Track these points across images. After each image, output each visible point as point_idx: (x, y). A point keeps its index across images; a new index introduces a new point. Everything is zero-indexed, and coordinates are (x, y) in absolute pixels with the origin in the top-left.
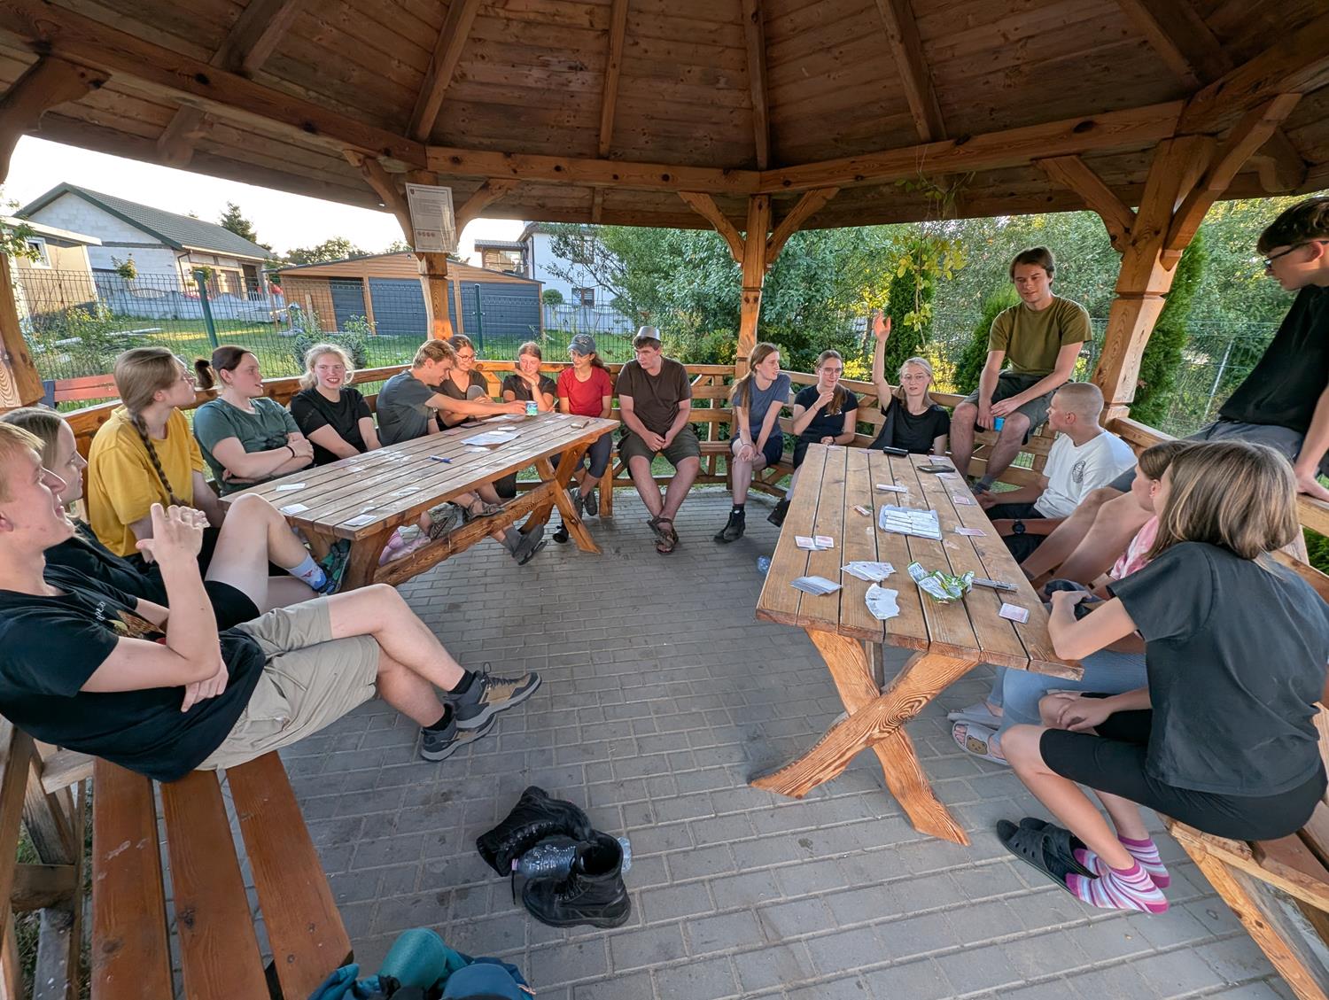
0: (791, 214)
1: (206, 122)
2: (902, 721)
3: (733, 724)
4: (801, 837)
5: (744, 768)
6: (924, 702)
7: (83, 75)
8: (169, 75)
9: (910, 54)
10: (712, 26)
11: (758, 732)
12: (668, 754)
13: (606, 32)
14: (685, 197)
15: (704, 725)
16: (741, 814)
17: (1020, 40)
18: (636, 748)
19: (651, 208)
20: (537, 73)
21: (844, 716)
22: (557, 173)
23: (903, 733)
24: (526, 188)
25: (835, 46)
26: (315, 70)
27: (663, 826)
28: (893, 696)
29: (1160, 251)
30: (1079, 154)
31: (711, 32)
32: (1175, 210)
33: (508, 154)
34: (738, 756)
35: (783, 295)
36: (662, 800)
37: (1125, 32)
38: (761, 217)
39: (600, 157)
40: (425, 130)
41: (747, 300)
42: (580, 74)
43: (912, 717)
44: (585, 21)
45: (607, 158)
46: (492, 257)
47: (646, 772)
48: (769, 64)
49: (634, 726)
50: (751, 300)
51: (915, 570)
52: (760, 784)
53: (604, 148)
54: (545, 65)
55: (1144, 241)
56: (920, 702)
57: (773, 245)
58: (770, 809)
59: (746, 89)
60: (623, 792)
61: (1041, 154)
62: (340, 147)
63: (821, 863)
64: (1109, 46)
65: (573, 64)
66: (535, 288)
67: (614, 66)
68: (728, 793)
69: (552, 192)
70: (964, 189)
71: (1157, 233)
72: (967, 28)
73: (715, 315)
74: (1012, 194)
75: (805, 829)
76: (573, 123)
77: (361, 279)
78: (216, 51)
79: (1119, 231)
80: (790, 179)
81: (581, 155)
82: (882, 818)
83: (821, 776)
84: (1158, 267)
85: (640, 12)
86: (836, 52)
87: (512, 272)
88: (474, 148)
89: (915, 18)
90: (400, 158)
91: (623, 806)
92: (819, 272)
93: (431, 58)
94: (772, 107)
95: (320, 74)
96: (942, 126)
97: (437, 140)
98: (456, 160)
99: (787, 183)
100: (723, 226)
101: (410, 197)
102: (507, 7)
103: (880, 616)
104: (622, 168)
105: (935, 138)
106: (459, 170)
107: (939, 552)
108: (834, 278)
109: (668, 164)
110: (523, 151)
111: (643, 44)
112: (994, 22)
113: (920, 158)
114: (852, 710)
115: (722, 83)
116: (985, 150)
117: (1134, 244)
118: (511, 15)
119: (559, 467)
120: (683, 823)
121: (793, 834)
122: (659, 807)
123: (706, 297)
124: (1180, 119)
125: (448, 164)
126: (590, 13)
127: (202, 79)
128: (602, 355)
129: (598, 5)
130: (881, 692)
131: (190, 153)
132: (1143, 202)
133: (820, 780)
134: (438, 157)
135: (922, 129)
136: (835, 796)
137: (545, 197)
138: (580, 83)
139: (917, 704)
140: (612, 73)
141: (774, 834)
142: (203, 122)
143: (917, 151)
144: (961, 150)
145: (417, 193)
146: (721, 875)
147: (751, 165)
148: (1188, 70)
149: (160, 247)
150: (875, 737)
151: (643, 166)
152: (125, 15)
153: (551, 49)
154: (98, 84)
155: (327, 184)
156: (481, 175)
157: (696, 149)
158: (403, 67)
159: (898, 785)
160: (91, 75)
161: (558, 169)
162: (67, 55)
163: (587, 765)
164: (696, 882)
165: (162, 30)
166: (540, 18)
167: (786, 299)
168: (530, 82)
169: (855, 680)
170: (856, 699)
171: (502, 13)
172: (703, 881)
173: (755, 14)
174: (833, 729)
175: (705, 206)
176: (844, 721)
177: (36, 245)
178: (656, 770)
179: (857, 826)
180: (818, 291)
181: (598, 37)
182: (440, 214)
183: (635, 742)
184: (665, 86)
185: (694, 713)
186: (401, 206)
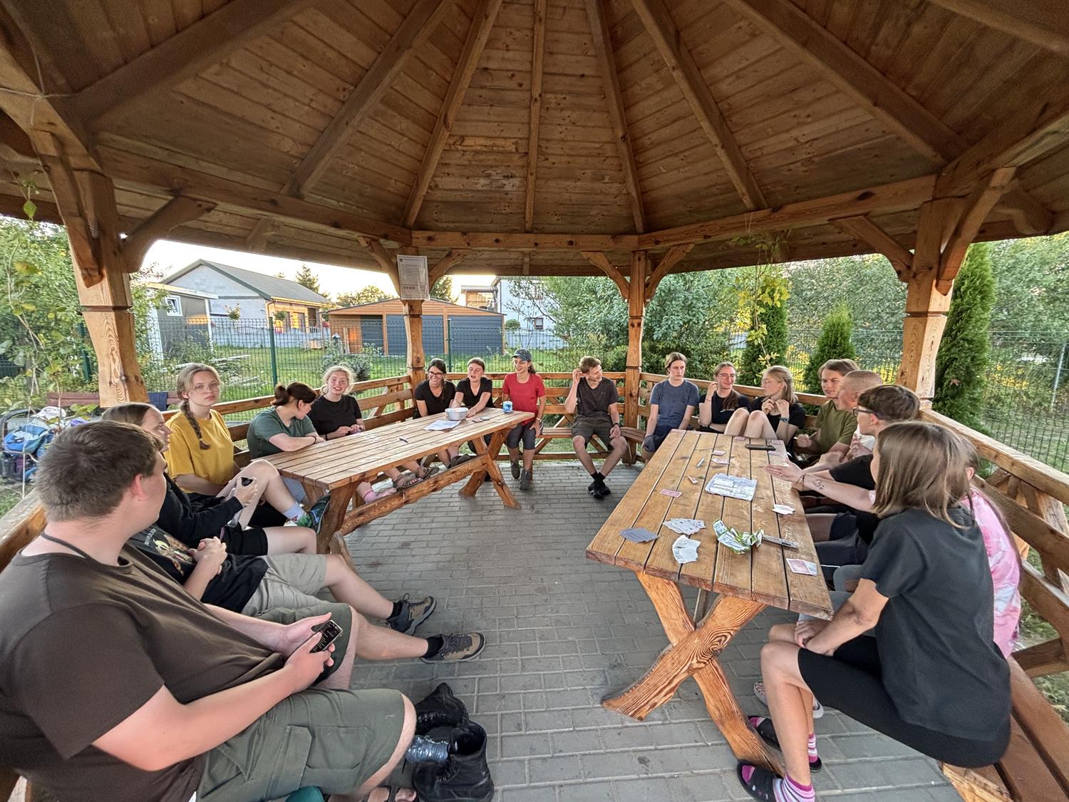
0: (661, 264)
1: (275, 226)
2: (715, 654)
3: (599, 653)
4: (640, 755)
5: (603, 690)
6: (729, 637)
7: (200, 205)
8: (254, 202)
9: (731, 155)
10: (597, 145)
11: (619, 661)
12: (544, 675)
13: (526, 154)
14: (585, 255)
15: (577, 652)
16: (594, 730)
17: (808, 141)
18: (520, 667)
19: (564, 263)
20: (482, 181)
21: (670, 647)
22: (496, 244)
23: (716, 664)
24: (479, 254)
25: (681, 152)
26: (344, 190)
27: (530, 735)
28: (704, 631)
29: (935, 282)
30: (865, 215)
31: (596, 148)
32: (942, 251)
33: (464, 233)
34: (599, 681)
35: (667, 320)
36: (533, 712)
37: (884, 132)
38: (640, 266)
39: (527, 232)
40: (412, 220)
41: (633, 325)
42: (511, 180)
43: (721, 650)
44: (513, 148)
45: (531, 232)
46: (472, 298)
47: (525, 687)
48: (637, 166)
49: (521, 649)
50: (636, 325)
51: (718, 526)
52: (609, 705)
53: (528, 226)
54: (488, 176)
55: (921, 275)
56: (726, 637)
57: (650, 285)
58: (618, 728)
59: (623, 182)
60: (503, 703)
61: (835, 216)
62: (356, 235)
63: (654, 781)
64: (875, 141)
65: (506, 174)
66: (500, 318)
67: (532, 174)
68: (586, 711)
69: (496, 255)
70: (785, 242)
71: (930, 269)
72: (769, 136)
73: (618, 336)
74: (824, 243)
75: (645, 748)
76: (508, 210)
77: (381, 317)
78: (284, 185)
79: (903, 268)
80: (659, 240)
81: (514, 231)
82: (712, 745)
83: (656, 700)
84: (936, 294)
85: (548, 140)
86: (681, 156)
87: (486, 308)
88: (445, 230)
89: (732, 133)
90: (394, 239)
91: (502, 715)
92: (694, 302)
93: (416, 177)
94: (643, 193)
95: (347, 192)
96: (763, 199)
97: (420, 226)
98: (430, 239)
99: (657, 242)
100: (613, 273)
101: (400, 264)
102: (463, 144)
103: (680, 562)
104: (541, 238)
105: (758, 209)
106: (433, 245)
107: (745, 513)
108: (707, 306)
109: (573, 234)
110: (476, 231)
111: (552, 159)
112: (787, 131)
113: (748, 221)
114: (674, 642)
115: (606, 180)
116: (793, 216)
117: (915, 276)
118: (465, 148)
119: (490, 445)
120: (547, 733)
121: (634, 751)
122: (529, 718)
123: (611, 323)
124: (935, 187)
125: (425, 241)
126: (516, 143)
127: (274, 202)
128: (536, 366)
129: (520, 139)
130: (695, 627)
131: (264, 245)
132: (917, 245)
133: (655, 704)
134: (419, 237)
135: (747, 202)
136: (673, 721)
137: (492, 259)
138: (511, 185)
139: (723, 639)
140: (531, 178)
141: (618, 750)
142: (273, 226)
143: (746, 217)
144: (777, 215)
145: (404, 261)
146: (569, 782)
147: (632, 231)
148: (934, 154)
149: (257, 298)
150: (694, 667)
151: (553, 236)
152: (231, 169)
153: (492, 167)
154: (209, 210)
155: (350, 257)
156: (447, 248)
157: (593, 222)
158: (398, 183)
159: (717, 713)
160: (205, 205)
161: (497, 241)
162: (191, 195)
163: (480, 679)
164: (549, 786)
165: (253, 176)
166: (484, 149)
167: (669, 322)
168: (479, 187)
169: (674, 615)
170: (676, 632)
171: (459, 148)
172: (553, 786)
173: (623, 137)
174: (662, 658)
175: (600, 260)
176: (670, 651)
177: (173, 301)
178: (533, 686)
179: (689, 750)
180: (694, 316)
181: (522, 157)
182: (418, 274)
183: (520, 663)
184: (568, 183)
185: (569, 641)
186: (394, 270)
